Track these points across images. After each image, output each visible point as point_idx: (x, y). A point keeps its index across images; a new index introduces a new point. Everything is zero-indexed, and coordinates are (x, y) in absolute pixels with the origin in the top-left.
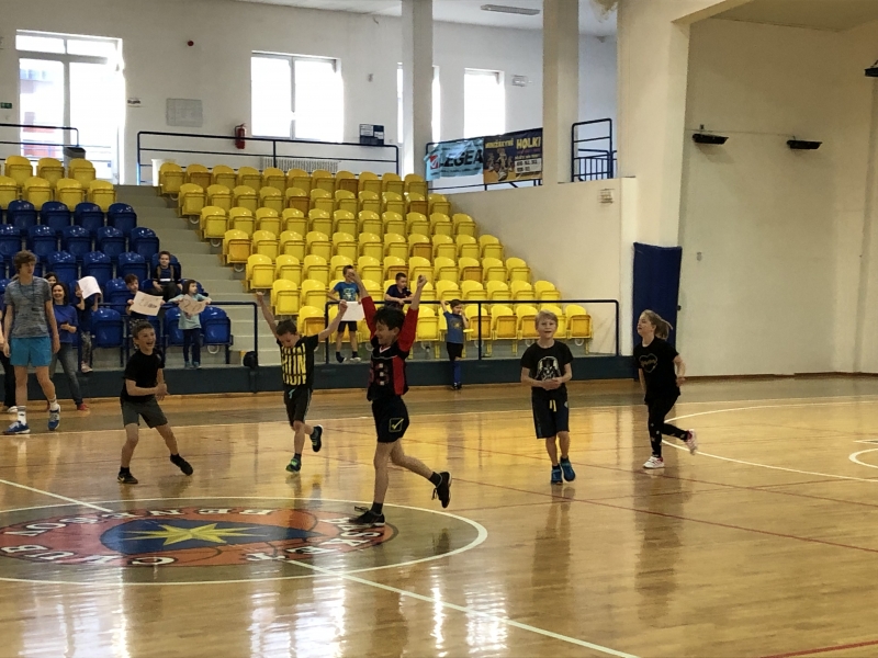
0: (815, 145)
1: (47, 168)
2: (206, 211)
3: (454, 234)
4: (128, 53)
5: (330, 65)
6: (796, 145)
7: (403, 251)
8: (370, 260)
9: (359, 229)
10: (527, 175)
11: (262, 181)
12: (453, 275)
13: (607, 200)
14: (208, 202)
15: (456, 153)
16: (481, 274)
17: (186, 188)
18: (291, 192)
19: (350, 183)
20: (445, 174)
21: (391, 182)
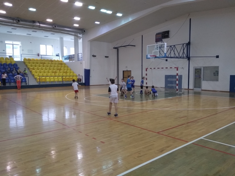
0: (108, 57)
1: (7, 59)
2: (29, 64)
4: (21, 44)
6: (106, 57)
7: (56, 70)
11: (38, 61)
13: (81, 63)
15: (66, 57)
16: (67, 73)
17: (27, 61)
19: (52, 61)
20: (65, 60)
21: (58, 61)
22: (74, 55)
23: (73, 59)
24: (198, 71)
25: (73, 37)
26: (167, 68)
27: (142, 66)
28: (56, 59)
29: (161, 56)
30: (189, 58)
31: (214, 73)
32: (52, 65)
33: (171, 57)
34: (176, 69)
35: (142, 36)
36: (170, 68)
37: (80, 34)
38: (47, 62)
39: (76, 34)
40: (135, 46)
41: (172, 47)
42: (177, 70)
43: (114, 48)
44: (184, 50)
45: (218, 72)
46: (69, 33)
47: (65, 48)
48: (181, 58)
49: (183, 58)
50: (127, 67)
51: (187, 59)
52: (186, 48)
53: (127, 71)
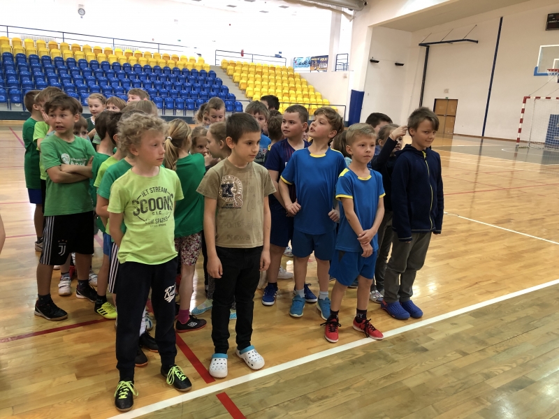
0: (402, 65)
1: (192, 59)
2: (235, 74)
3: (301, 84)
6: (397, 64)
7: (288, 89)
8: (279, 90)
9: (276, 82)
10: (322, 69)
11: (249, 66)
12: (301, 96)
13: (345, 77)
14: (235, 71)
15: (303, 61)
16: (309, 96)
17: (229, 67)
18: (257, 70)
20: (298, 66)
21: (284, 69)
22: (326, 56)
23: (321, 65)
27: (490, 89)
35: (501, 19)
37: (351, 10)
40: (477, 42)
43: (421, 45)
50: (446, 91)
53: (447, 100)
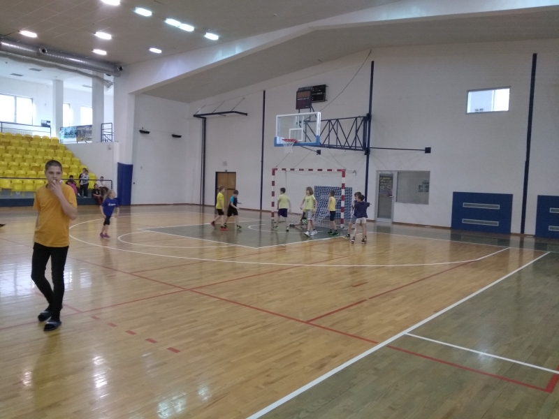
0: (180, 137)
3: (63, 157)
5: (30, 100)
6: (174, 136)
10: (89, 139)
13: (110, 149)
15: (68, 131)
18: (3, 140)
19: (29, 138)
20: (65, 137)
21: (45, 139)
22: (91, 126)
23: (87, 136)
24: (385, 180)
25: (89, 82)
26: (321, 170)
27: (262, 162)
28: (41, 135)
29: (308, 142)
30: (367, 150)
31: (420, 186)
32: (29, 149)
33: (330, 147)
34: (341, 173)
35: (264, 92)
36: (329, 170)
37: (109, 75)
38: (17, 141)
39: (100, 75)
40: (246, 114)
41: (333, 122)
42: (344, 176)
43: (195, 116)
44: (357, 131)
45: (428, 183)
46: (79, 69)
47: (65, 107)
48: (350, 148)
49: (355, 150)
50: (225, 164)
51: (364, 152)
52: (362, 127)
53: (226, 172)
